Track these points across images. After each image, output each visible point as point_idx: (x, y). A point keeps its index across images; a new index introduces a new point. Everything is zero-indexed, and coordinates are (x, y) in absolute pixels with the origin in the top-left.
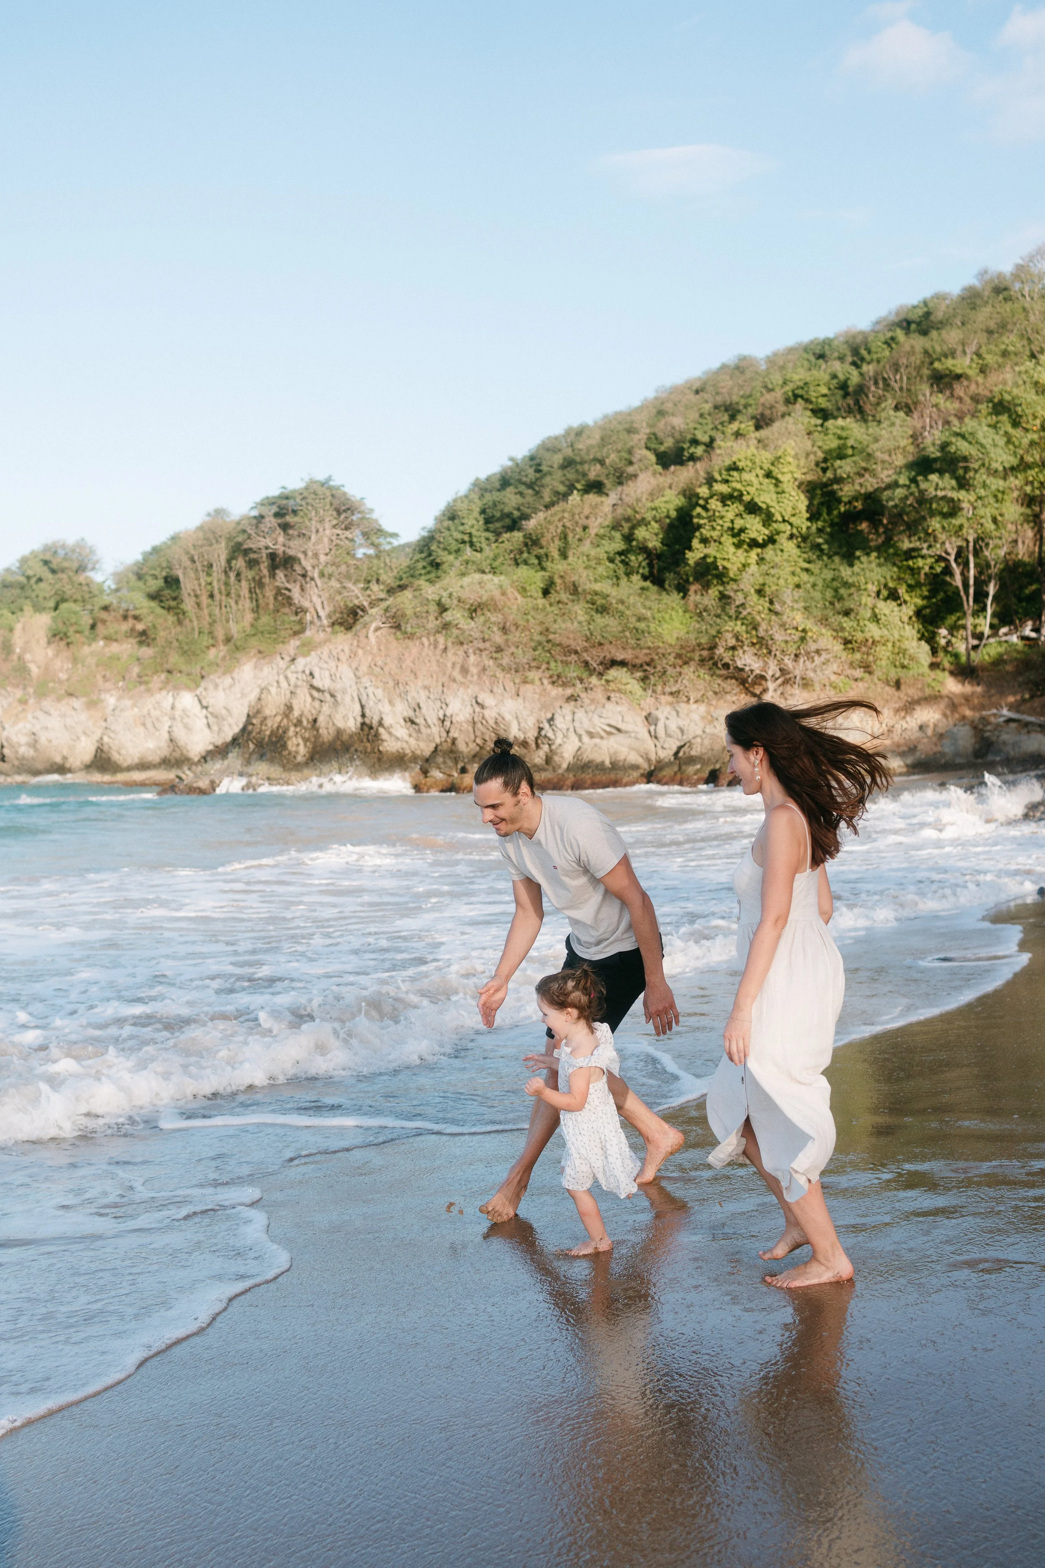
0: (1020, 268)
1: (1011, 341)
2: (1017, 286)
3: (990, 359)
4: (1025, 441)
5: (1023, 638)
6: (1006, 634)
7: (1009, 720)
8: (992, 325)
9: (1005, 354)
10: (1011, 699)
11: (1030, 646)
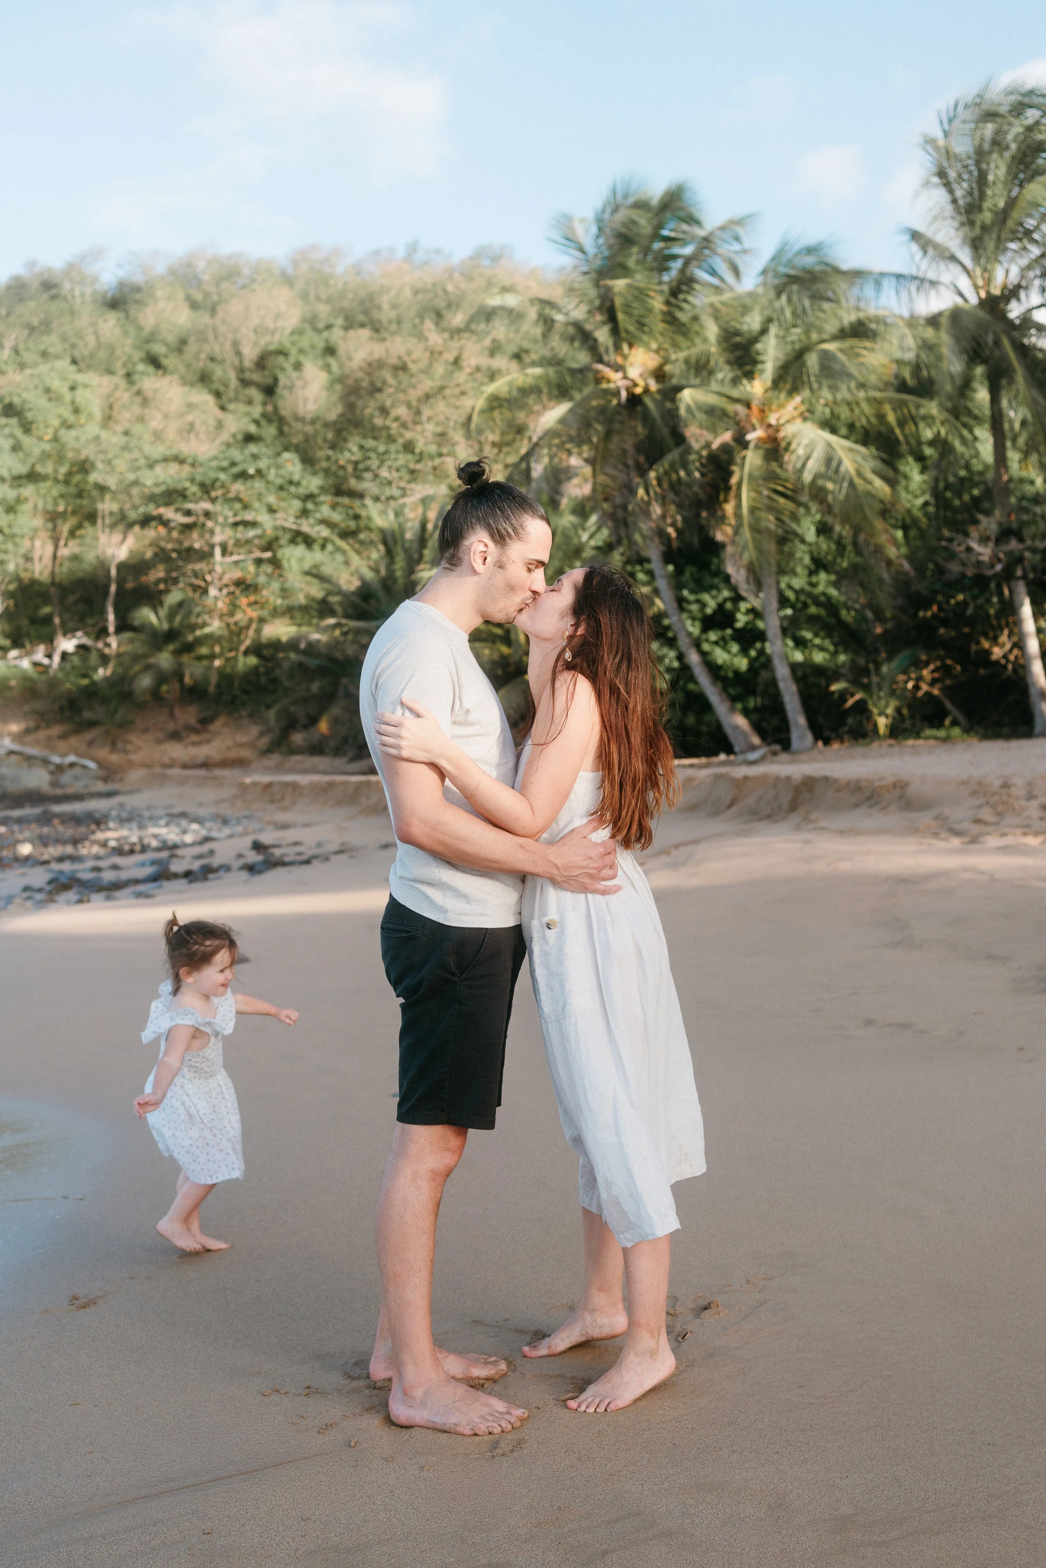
0: (71, 266)
1: (52, 342)
2: (67, 286)
3: (28, 357)
4: (37, 451)
5: (36, 664)
6: (16, 658)
7: (11, 753)
8: (35, 322)
9: (44, 354)
10: (14, 728)
11: (40, 673)
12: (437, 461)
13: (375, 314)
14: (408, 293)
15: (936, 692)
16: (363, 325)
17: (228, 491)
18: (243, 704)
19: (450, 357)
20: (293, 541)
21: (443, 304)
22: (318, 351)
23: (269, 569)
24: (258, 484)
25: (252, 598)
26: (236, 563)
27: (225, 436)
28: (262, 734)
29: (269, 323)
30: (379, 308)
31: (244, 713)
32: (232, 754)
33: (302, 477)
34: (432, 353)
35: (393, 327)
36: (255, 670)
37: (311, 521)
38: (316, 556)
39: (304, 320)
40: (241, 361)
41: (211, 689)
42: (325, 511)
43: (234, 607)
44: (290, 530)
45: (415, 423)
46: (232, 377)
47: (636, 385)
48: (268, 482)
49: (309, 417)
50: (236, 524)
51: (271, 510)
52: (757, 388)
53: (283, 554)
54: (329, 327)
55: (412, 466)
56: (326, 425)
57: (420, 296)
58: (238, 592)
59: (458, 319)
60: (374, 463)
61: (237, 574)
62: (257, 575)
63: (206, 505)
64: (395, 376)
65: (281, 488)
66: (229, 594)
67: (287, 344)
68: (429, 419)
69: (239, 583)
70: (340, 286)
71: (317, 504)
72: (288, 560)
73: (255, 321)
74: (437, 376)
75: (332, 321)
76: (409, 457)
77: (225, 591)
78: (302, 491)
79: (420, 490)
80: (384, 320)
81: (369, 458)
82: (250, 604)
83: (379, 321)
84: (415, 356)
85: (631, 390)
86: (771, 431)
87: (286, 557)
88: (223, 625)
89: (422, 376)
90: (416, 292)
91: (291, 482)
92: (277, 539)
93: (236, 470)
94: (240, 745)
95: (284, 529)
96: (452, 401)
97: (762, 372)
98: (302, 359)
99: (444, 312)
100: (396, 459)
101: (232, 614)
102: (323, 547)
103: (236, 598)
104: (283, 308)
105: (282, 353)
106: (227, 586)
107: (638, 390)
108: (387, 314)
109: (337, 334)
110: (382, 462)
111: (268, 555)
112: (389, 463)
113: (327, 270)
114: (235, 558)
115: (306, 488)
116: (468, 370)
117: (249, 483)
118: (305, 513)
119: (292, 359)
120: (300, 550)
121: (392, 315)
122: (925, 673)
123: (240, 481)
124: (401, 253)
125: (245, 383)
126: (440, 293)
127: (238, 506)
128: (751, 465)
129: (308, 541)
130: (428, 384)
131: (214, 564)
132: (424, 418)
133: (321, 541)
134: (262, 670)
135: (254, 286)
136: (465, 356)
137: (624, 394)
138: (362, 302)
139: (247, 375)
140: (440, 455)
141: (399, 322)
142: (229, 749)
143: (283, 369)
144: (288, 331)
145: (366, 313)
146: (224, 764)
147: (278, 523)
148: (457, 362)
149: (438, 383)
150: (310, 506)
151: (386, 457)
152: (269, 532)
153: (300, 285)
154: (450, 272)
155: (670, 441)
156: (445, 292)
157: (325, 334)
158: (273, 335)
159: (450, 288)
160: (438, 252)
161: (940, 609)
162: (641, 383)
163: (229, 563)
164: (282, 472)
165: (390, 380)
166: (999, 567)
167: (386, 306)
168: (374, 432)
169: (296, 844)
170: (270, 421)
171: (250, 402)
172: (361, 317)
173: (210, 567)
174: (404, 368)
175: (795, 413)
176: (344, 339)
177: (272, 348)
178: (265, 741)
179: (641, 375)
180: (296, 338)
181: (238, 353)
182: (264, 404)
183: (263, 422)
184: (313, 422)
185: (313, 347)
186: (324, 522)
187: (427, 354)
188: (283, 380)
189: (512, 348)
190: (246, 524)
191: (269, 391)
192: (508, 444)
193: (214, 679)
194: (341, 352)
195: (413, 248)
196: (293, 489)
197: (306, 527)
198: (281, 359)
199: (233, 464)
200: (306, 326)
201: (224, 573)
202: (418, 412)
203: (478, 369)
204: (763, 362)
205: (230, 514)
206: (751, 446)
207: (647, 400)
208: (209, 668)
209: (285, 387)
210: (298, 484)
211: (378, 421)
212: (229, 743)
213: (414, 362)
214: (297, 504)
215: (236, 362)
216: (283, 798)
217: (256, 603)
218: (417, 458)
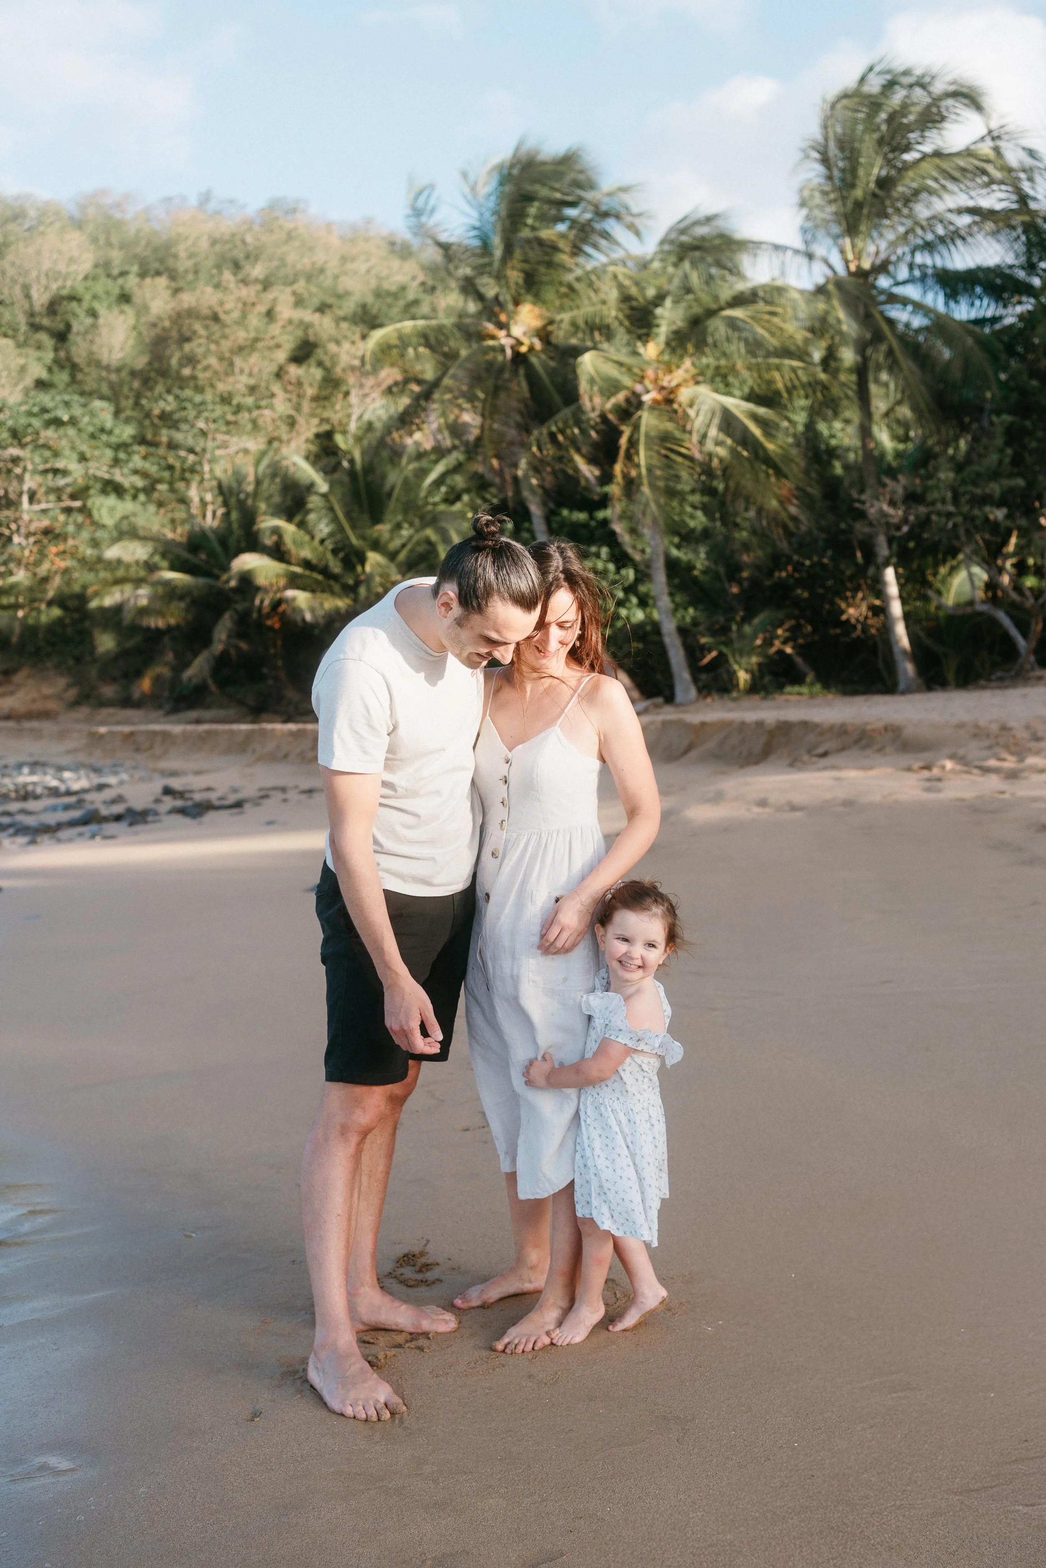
12: (255, 413)
13: (171, 262)
14: (204, 244)
15: (789, 650)
16: (158, 273)
17: (38, 439)
18: (49, 655)
19: (262, 309)
20: (104, 492)
21: (241, 256)
22: (113, 299)
23: (80, 519)
24: (71, 432)
25: (61, 547)
26: (44, 511)
27: (29, 381)
28: (69, 686)
29: (62, 267)
30: (175, 256)
31: (49, 664)
32: (38, 706)
33: (115, 426)
34: (245, 304)
35: (190, 277)
36: (59, 621)
37: (126, 471)
38: (127, 506)
39: (96, 266)
40: (31, 305)
41: (14, 639)
42: (137, 462)
43: (43, 554)
44: (102, 479)
45: (227, 374)
46: (22, 320)
47: (520, 343)
48: (80, 430)
49: (114, 364)
50: (45, 472)
51: (83, 458)
52: (651, 350)
53: (94, 503)
54: (123, 274)
55: (230, 417)
56: (133, 373)
57: (218, 248)
58: (45, 541)
59: (258, 271)
60: (191, 413)
61: (45, 523)
62: (66, 524)
63: (14, 451)
64: (207, 327)
65: (93, 436)
66: (36, 542)
67: (80, 289)
68: (242, 371)
69: (47, 532)
70: (132, 232)
71: (129, 454)
72: (99, 510)
73: (46, 265)
74: (251, 328)
75: (127, 268)
76: (227, 408)
77: (32, 540)
78: (113, 440)
79: (236, 443)
80: (181, 269)
81: (185, 409)
82: (58, 554)
83: (175, 270)
84: (228, 306)
85: (517, 348)
86: (664, 393)
87: (96, 506)
88: (29, 574)
89: (235, 327)
90: (214, 242)
91: (102, 430)
92: (87, 488)
93: (47, 416)
94: (47, 697)
95: (96, 478)
96: (267, 353)
97: (657, 335)
98: (96, 305)
99: (243, 263)
100: (213, 411)
101: (37, 563)
102: (135, 497)
103: (45, 547)
104: (76, 254)
105: (74, 298)
106: (34, 534)
107: (523, 349)
108: (184, 264)
109: (132, 281)
110: (199, 413)
111: (77, 504)
112: (206, 414)
113: (118, 215)
114: (43, 506)
115: (119, 436)
116: (281, 323)
117: (61, 431)
118: (116, 462)
119: (85, 305)
120: (111, 500)
121: (189, 264)
122: (780, 632)
123: (52, 428)
124: (193, 201)
125: (35, 327)
126: (238, 243)
127: (47, 453)
128: (647, 426)
129: (118, 490)
130: (241, 336)
131: (21, 512)
132: (237, 370)
133: (132, 491)
134: (67, 621)
135: (42, 228)
136: (278, 309)
137: (509, 352)
138: (156, 250)
139: (37, 320)
140: (259, 407)
141: (196, 272)
142: (34, 701)
143: (75, 315)
144: (81, 277)
145: (162, 261)
146: (30, 716)
147: (91, 471)
148: (270, 314)
149: (252, 335)
150: (122, 455)
151: (202, 408)
152: (81, 482)
153: (90, 228)
154: (249, 224)
155: (558, 399)
156: (244, 242)
157: (120, 281)
158: (65, 279)
159: (249, 239)
160: (231, 202)
161: (795, 570)
162: (526, 341)
163: (37, 512)
164: (96, 421)
165: (202, 332)
166: (905, 529)
167: (183, 255)
168: (182, 382)
169: (209, 789)
170: (62, 367)
171: (39, 347)
172: (156, 265)
173: (17, 514)
174: (216, 318)
175: (688, 376)
176: (139, 286)
177: (65, 292)
178: (72, 693)
179: (525, 334)
180: (89, 283)
181: (28, 296)
182: (56, 350)
183: (55, 369)
184: (118, 370)
185: (108, 293)
186: (136, 472)
187: (240, 305)
188: (76, 327)
189: (316, 302)
190: (56, 471)
191: (62, 336)
192: (326, 398)
193: (17, 629)
194: (137, 299)
195: (206, 198)
196: (104, 437)
197: (118, 476)
198: (74, 304)
199: (44, 410)
200: (100, 271)
201: (31, 521)
202: (231, 364)
203: (290, 322)
204: (658, 326)
205: (37, 460)
206: (646, 407)
207: (534, 360)
208: (15, 617)
209: (78, 333)
210: (110, 433)
211: (187, 372)
212: (35, 695)
213: (227, 313)
214: (109, 453)
215: (27, 306)
216: (151, 747)
217: (64, 552)
218: (234, 409)
